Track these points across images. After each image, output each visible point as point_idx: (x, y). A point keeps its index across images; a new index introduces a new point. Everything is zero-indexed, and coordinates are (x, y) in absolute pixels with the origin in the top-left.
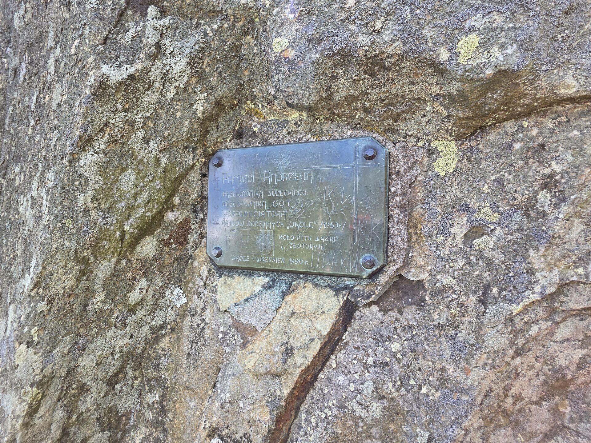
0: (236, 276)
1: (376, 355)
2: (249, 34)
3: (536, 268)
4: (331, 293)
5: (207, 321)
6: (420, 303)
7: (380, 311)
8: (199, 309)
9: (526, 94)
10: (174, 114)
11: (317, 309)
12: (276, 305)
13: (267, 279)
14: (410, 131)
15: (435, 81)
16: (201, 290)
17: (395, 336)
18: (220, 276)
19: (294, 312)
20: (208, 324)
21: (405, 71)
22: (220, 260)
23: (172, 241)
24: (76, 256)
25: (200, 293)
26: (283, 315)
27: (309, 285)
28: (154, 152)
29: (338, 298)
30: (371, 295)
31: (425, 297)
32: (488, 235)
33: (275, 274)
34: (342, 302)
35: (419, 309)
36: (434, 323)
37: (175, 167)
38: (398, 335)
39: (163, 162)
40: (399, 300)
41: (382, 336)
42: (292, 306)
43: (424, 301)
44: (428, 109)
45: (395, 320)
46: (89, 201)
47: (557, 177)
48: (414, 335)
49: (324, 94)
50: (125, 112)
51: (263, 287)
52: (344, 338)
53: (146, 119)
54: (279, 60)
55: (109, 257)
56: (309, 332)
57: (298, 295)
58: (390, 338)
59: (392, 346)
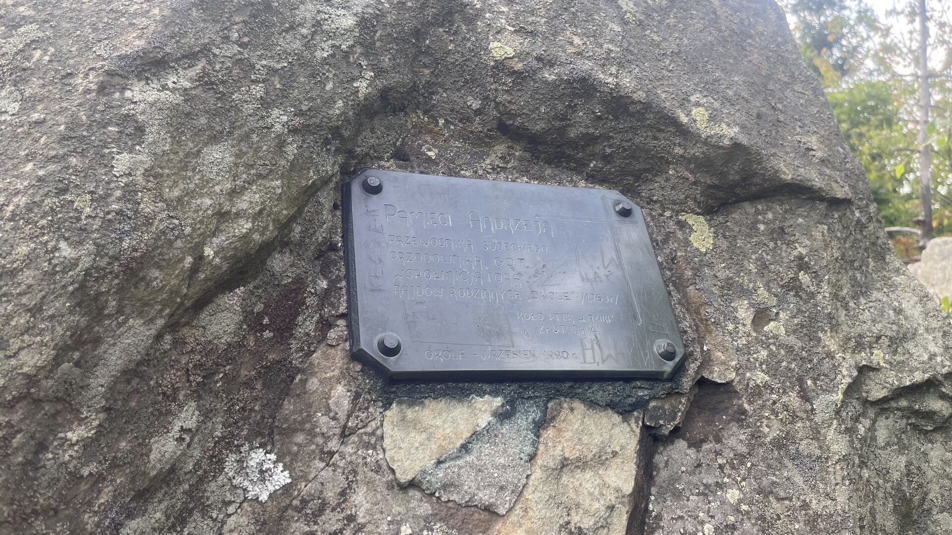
0: (427, 402)
1: (712, 517)
2: (442, 26)
3: (832, 350)
4: (617, 418)
5: (361, 520)
6: (740, 416)
7: (689, 447)
8: (331, 495)
9: (757, 173)
10: (323, 84)
11: (602, 450)
12: (528, 449)
13: (498, 401)
14: (654, 196)
15: (678, 141)
16: (333, 445)
17: (726, 480)
18: (387, 406)
19: (566, 459)
20: (364, 526)
21: (648, 122)
22: (397, 360)
23: (266, 321)
24: (82, 286)
25: (331, 454)
26: (545, 468)
27: (579, 406)
28: (278, 127)
29: (629, 425)
30: (676, 414)
31: (741, 405)
32: (774, 320)
33: (514, 386)
34: (638, 431)
35: (741, 427)
36: (768, 439)
37: (309, 168)
38: (729, 476)
39: (291, 150)
40: (710, 422)
41: (707, 486)
42: (559, 448)
43: (744, 412)
44: (670, 172)
45: (716, 456)
46: (138, 173)
47: (806, 259)
48: (750, 468)
49: (557, 124)
50: (240, 46)
51: (495, 414)
52: (651, 507)
53: (272, 71)
54: (501, 67)
55: (153, 313)
56: (602, 494)
57: (563, 425)
58: (720, 486)
59: (728, 496)
